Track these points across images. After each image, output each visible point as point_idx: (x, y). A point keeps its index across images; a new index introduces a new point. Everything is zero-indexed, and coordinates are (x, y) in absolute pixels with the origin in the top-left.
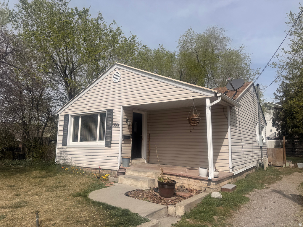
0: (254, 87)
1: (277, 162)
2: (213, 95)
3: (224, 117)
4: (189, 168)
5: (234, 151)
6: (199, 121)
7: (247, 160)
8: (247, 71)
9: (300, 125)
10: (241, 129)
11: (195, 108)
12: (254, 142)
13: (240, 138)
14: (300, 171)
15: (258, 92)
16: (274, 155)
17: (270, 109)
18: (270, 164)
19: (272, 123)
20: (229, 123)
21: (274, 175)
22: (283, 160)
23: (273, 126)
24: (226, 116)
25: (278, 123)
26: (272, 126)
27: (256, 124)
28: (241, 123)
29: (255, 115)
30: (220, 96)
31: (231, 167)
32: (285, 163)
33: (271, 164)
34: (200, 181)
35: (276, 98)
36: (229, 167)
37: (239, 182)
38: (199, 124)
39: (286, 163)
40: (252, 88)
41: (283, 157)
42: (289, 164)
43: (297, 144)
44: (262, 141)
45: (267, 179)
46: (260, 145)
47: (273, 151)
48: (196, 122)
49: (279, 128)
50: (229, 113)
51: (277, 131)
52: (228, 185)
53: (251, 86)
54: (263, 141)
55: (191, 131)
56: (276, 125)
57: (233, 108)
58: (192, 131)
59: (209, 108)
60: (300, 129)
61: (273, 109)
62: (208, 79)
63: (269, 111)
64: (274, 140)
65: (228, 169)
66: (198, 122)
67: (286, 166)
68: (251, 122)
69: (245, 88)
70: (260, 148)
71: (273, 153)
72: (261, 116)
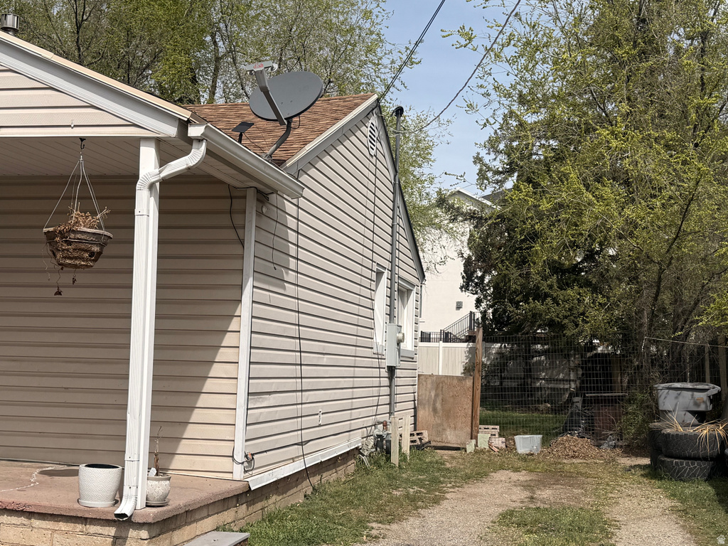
0: (382, 119)
1: (448, 433)
2: (171, 131)
3: (231, 234)
4: (51, 468)
5: (258, 385)
6: (102, 246)
7: (320, 426)
8: (369, 50)
9: (551, 287)
10: (303, 293)
11: (84, 183)
12: (360, 351)
13: (293, 331)
14: (520, 464)
15: (397, 140)
16: (438, 405)
17: (453, 220)
18: (420, 439)
19: (463, 277)
20: (249, 263)
21: (421, 484)
22: (470, 424)
23: (465, 287)
24: (240, 232)
25: (482, 278)
26: (461, 288)
27: (379, 274)
28: (303, 267)
29: (377, 239)
30: (199, 140)
31: (239, 457)
32: (474, 433)
33: (426, 440)
34: (79, 527)
35: (482, 176)
36: (233, 457)
37: (271, 521)
38: (101, 263)
39: (480, 435)
40: (374, 120)
41: (470, 413)
42: (489, 438)
43: (540, 362)
44: (398, 344)
45: (392, 500)
46: (386, 363)
47: (437, 388)
48: (86, 251)
49: (485, 297)
50: (251, 220)
51: (477, 307)
52: (215, 533)
53: (368, 114)
54: (402, 344)
55: (59, 293)
56: (476, 284)
57: (273, 197)
58: (66, 293)
59: (151, 186)
60: (547, 304)
61: (466, 220)
62: (218, 59)
63: (451, 225)
64: (465, 345)
65: (225, 464)
66: (96, 249)
67: (476, 445)
68: (358, 268)
69: (337, 119)
70: (386, 375)
71: (436, 395)
72: (404, 243)
